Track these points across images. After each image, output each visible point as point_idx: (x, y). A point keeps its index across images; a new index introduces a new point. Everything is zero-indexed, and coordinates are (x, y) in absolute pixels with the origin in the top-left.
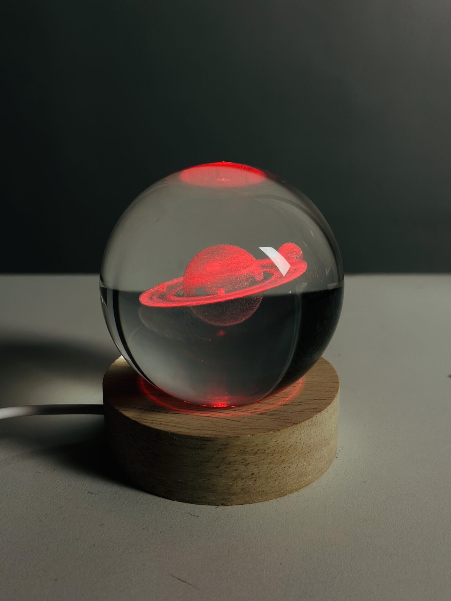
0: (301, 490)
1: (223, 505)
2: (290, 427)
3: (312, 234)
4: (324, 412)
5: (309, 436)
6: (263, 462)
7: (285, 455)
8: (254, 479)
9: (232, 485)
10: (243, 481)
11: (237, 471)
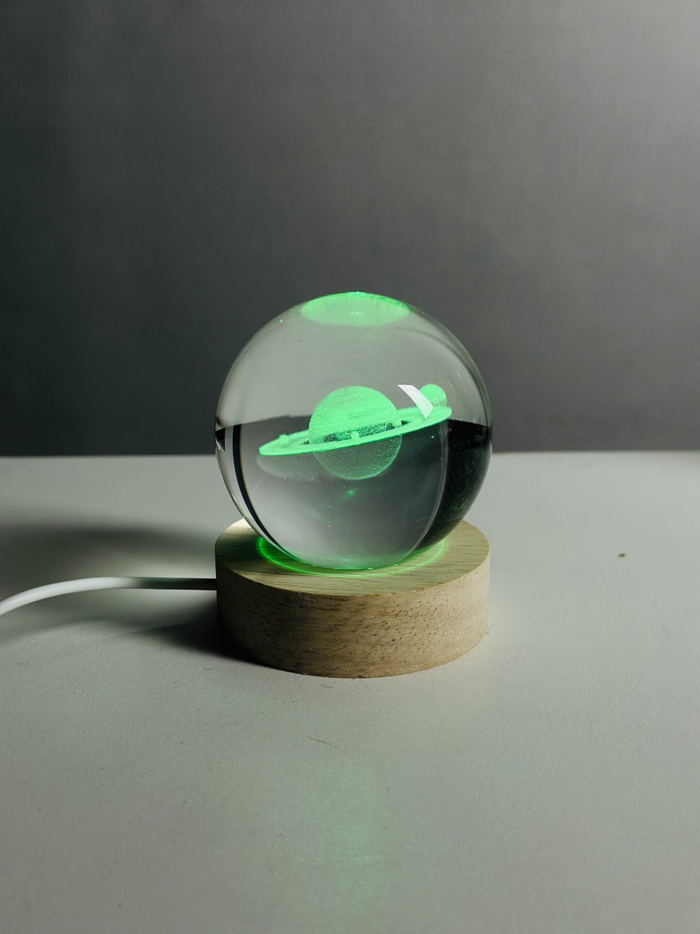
0: (449, 663)
1: (360, 677)
2: (436, 586)
3: (459, 375)
4: (472, 573)
5: (456, 599)
6: (405, 625)
7: (430, 619)
8: (394, 646)
9: (371, 653)
10: (383, 648)
11: (376, 637)
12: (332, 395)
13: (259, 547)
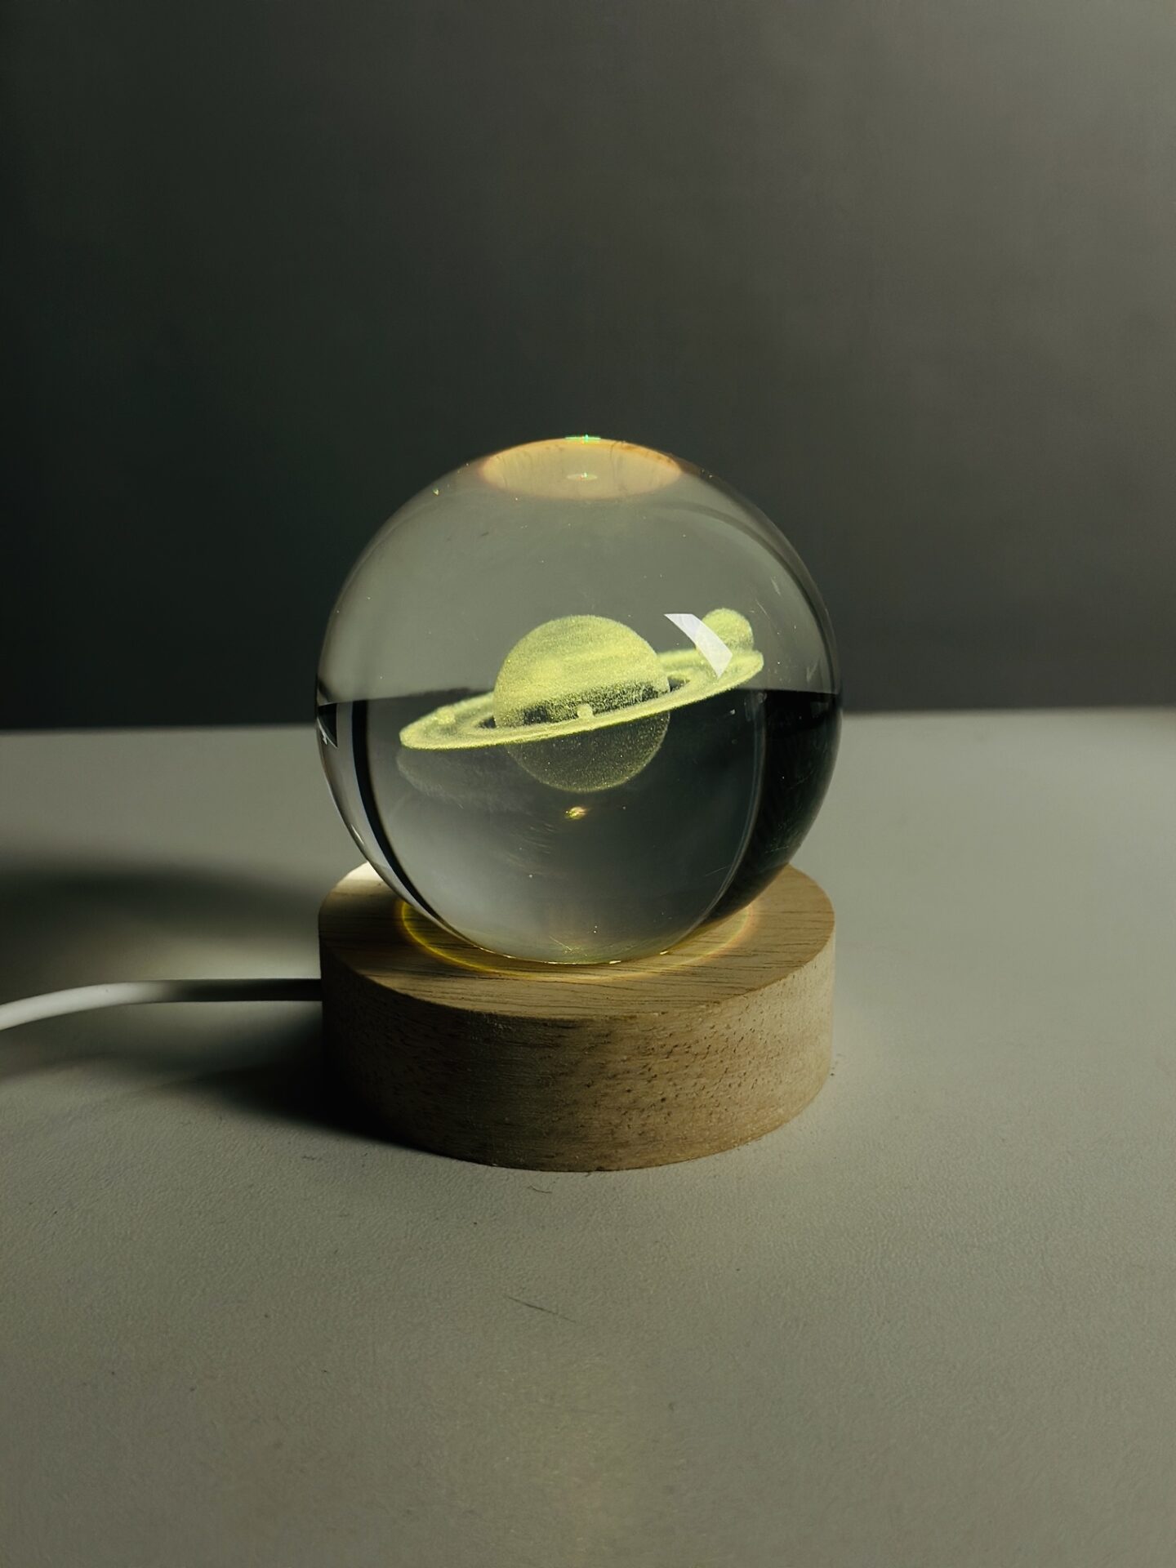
0: (764, 1137)
1: (600, 1169)
2: (742, 997)
4: (808, 967)
5: (778, 1017)
6: (686, 1071)
7: (731, 1059)
8: (665, 1111)
9: (620, 1124)
10: (644, 1115)
11: (631, 1095)
12: (537, 631)
13: (401, 920)
